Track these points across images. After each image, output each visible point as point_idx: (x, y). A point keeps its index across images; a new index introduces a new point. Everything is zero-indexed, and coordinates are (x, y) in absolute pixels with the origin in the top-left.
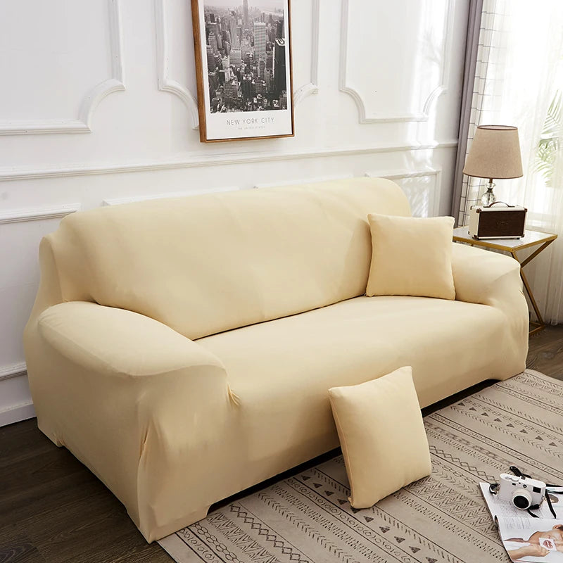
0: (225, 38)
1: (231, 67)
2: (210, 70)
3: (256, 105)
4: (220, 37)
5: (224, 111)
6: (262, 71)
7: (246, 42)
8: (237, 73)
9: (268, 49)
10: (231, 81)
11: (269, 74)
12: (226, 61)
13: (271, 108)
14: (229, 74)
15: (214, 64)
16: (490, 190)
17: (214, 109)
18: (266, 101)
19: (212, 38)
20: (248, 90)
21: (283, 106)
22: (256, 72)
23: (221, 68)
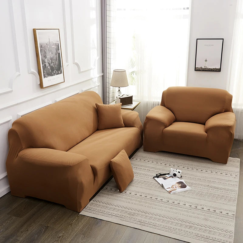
0: (45, 53)
1: (47, 62)
2: (42, 64)
3: (55, 73)
4: (44, 52)
5: (47, 77)
6: (55, 62)
7: (50, 53)
8: (49, 64)
9: (56, 55)
10: (48, 66)
11: (57, 62)
12: (46, 60)
13: (58, 74)
14: (47, 65)
15: (43, 62)
16: (119, 90)
17: (45, 77)
18: (57, 72)
19: (42, 53)
20: (52, 69)
21: (61, 73)
22: (54, 63)
23: (45, 63)
